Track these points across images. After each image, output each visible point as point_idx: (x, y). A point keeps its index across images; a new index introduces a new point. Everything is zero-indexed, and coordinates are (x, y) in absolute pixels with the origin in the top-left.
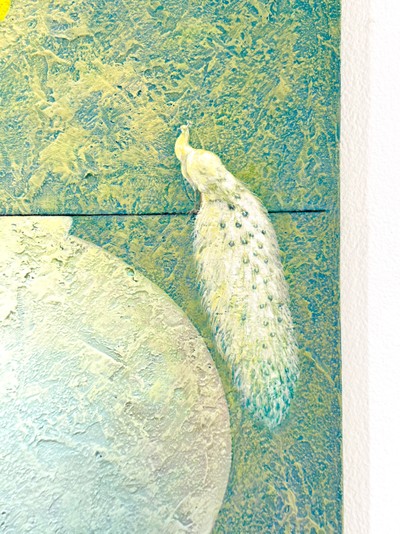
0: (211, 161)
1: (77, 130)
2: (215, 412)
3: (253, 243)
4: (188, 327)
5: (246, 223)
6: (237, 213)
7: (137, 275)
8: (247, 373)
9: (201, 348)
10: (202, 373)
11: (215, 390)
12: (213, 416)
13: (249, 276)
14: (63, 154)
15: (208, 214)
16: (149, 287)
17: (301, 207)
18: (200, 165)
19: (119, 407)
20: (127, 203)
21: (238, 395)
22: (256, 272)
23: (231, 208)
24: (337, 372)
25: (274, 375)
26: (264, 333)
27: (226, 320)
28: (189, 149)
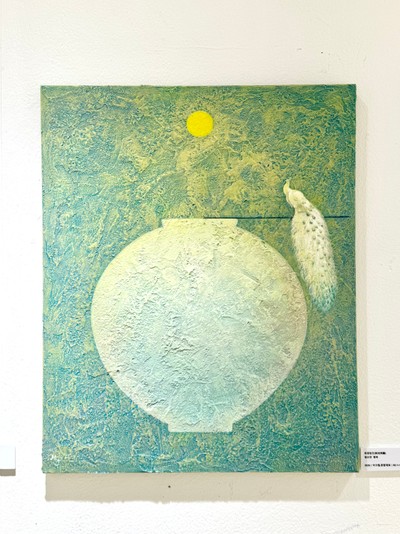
0: (299, 195)
1: (241, 181)
2: (300, 305)
3: (317, 230)
4: (288, 268)
5: (314, 222)
6: (311, 218)
7: (266, 245)
8: (314, 288)
9: (294, 277)
10: (295, 288)
11: (300, 295)
12: (299, 306)
13: (315, 245)
14: (234, 192)
15: (298, 218)
16: (271, 250)
17: (339, 215)
18: (294, 196)
19: (258, 302)
20: (262, 213)
21: (310, 297)
22: (319, 243)
23: (308, 215)
24: (354, 287)
25: (327, 288)
26: (322, 270)
27: (305, 264)
28: (290, 189)
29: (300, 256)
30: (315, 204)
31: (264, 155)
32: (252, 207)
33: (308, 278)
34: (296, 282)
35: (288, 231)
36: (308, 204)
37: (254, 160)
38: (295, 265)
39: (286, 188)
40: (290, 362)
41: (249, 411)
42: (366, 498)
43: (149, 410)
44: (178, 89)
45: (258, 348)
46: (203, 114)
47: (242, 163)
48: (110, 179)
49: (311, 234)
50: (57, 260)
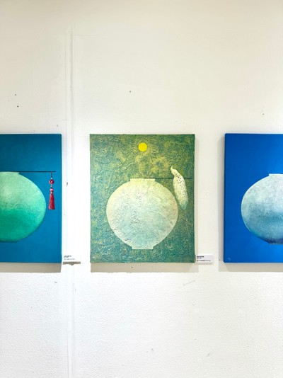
0: (176, 171)
1: (156, 166)
4: (172, 195)
5: (181, 180)
7: (165, 187)
8: (181, 202)
9: (174, 198)
10: (174, 202)
11: (176, 204)
12: (176, 208)
15: (175, 179)
16: (166, 189)
17: (189, 178)
18: (174, 171)
19: (162, 207)
20: (163, 177)
21: (179, 205)
22: (182, 187)
23: (179, 178)
24: (194, 202)
25: (185, 202)
26: (183, 196)
28: (173, 169)
29: (176, 191)
30: (181, 174)
31: (164, 158)
32: (160, 175)
33: (179, 199)
34: (174, 200)
35: (172, 183)
36: (179, 174)
37: (161, 159)
38: (174, 194)
39: (171, 169)
40: (172, 226)
41: (159, 242)
42: (198, 271)
43: (126, 242)
44: (136, 135)
45: (162, 222)
46: (144, 144)
47: (157, 160)
48: (113, 165)
49: (179, 183)
50: (95, 192)
